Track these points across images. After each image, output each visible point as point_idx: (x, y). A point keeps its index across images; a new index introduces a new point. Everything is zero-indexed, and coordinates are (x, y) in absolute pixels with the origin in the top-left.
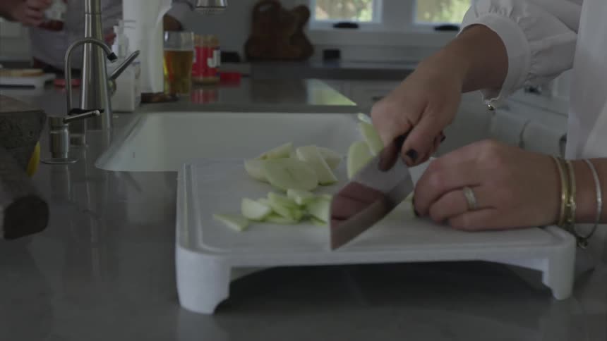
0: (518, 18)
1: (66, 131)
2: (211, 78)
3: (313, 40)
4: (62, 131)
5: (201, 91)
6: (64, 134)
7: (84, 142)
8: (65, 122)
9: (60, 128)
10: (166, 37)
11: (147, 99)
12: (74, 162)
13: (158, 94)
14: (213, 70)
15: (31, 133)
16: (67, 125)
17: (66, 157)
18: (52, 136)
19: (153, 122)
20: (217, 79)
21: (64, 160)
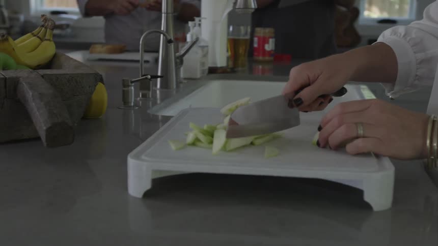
0: (408, 38)
1: (133, 88)
2: (267, 58)
3: (361, 32)
4: (130, 88)
5: (260, 67)
6: (131, 89)
7: (151, 96)
8: (132, 82)
9: (128, 86)
10: (231, 29)
11: (213, 71)
12: (137, 108)
13: (221, 68)
14: (269, 52)
15: (90, 87)
16: (133, 84)
17: (132, 104)
18: (124, 91)
19: (216, 86)
20: (272, 58)
21: (131, 106)
